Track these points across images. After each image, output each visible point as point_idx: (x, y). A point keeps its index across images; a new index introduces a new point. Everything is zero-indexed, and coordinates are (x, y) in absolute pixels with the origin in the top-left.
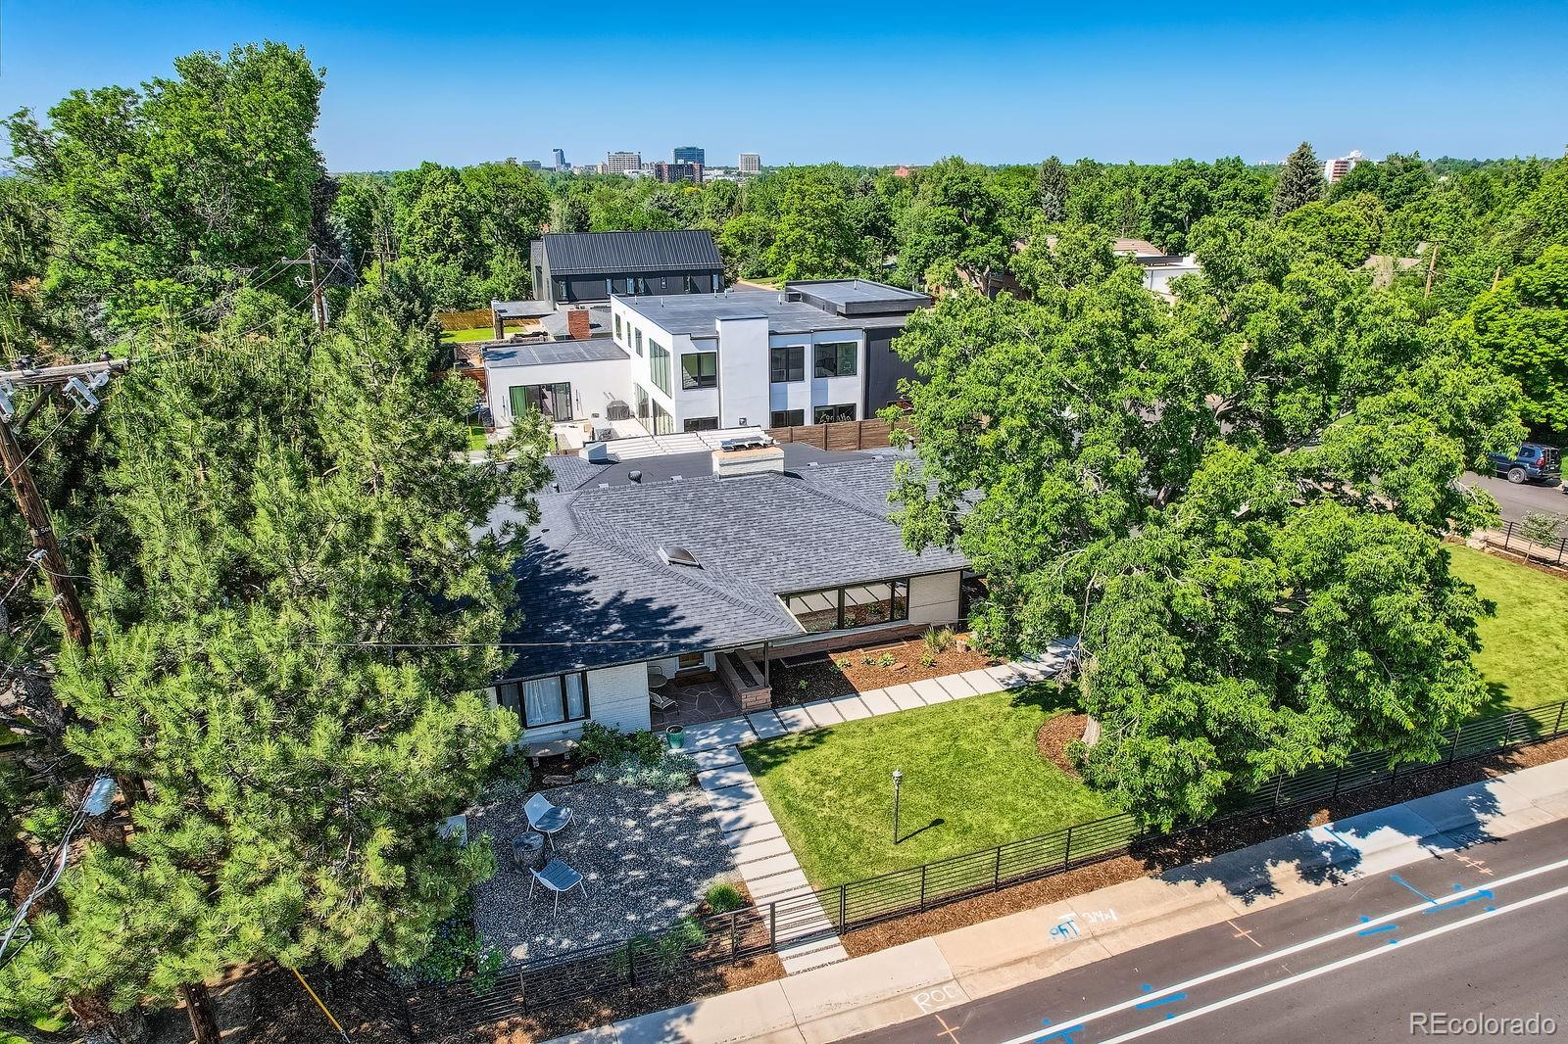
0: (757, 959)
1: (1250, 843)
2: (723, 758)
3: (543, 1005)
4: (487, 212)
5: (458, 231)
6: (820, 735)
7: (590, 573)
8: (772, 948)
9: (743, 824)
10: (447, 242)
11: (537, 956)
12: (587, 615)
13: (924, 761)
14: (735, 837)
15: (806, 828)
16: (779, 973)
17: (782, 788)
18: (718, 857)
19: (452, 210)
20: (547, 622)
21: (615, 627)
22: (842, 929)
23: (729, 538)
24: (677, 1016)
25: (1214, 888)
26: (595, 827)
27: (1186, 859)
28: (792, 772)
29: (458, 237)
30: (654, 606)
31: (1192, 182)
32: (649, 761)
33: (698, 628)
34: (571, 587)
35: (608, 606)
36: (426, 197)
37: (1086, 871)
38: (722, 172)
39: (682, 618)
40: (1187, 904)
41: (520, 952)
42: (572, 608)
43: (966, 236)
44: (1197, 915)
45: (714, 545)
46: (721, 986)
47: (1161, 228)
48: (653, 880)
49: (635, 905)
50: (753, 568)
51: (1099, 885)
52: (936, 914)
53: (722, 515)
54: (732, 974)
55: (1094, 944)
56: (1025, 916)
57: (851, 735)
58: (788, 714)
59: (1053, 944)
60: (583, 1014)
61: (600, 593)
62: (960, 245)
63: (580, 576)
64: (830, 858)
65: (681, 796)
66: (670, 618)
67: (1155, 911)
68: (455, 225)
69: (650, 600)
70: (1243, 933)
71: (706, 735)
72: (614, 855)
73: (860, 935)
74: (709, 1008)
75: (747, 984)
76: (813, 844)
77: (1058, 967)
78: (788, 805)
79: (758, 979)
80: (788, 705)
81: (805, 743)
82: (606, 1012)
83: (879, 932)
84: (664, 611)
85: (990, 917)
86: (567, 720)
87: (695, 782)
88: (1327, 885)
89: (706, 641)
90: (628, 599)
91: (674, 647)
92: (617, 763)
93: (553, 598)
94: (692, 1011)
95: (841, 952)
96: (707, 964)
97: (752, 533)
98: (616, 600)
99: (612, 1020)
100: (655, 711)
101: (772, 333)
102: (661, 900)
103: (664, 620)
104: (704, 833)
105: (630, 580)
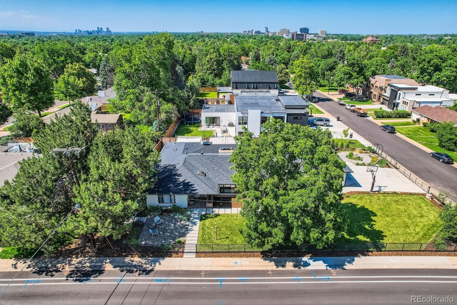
0: (179, 254)
1: (288, 257)
2: (196, 216)
3: (143, 252)
4: (225, 59)
5: (216, 65)
6: (217, 215)
7: (181, 175)
8: (183, 252)
9: (192, 230)
10: (212, 68)
11: (146, 244)
12: (177, 183)
13: (234, 225)
14: (189, 231)
15: (203, 233)
16: (182, 257)
17: (204, 224)
18: (184, 235)
19: (214, 60)
20: (169, 184)
21: (181, 187)
22: (197, 252)
23: (215, 170)
24: (161, 259)
25: (273, 263)
26: (167, 224)
27: (271, 257)
28: (207, 222)
29: (215, 67)
30: (190, 184)
31: (435, 60)
32: (182, 214)
33: (196, 190)
34: (177, 177)
35: (182, 182)
36: (208, 56)
37: (249, 254)
38: (313, 36)
39: (194, 187)
40: (265, 265)
41: (143, 243)
42: (174, 182)
43: (352, 76)
44: (265, 267)
45: (211, 171)
46: (171, 256)
47: (423, 75)
48: (170, 236)
49: (165, 239)
50: (217, 178)
51: (250, 256)
52: (215, 254)
53: (216, 164)
54: (174, 255)
55: (241, 267)
56: (232, 259)
57: (224, 216)
58: (214, 209)
59: (233, 265)
60: (148, 255)
61: (181, 179)
62: (350, 78)
63: (179, 175)
64: (204, 240)
65: (184, 222)
66: (192, 187)
67: (257, 264)
68: (215, 64)
69: (190, 182)
70: (270, 273)
71: (196, 211)
72: (167, 230)
73: (199, 254)
74: (167, 259)
75: (176, 257)
76: (202, 236)
77: (231, 269)
78: (203, 228)
79: (178, 257)
80: (216, 207)
81: (213, 217)
82: (151, 256)
83: (203, 254)
84: (192, 185)
85: (224, 257)
86: (171, 203)
87: (189, 220)
88: (297, 269)
89: (197, 193)
90: (186, 182)
91: (190, 193)
92: (176, 213)
93: (172, 179)
94: (164, 259)
95: (195, 256)
96: (172, 252)
97: (220, 169)
98: (184, 181)
99: (152, 257)
100: (189, 204)
101: (262, 113)
102: (170, 240)
103: (191, 187)
104: (184, 230)
105: (188, 177)
